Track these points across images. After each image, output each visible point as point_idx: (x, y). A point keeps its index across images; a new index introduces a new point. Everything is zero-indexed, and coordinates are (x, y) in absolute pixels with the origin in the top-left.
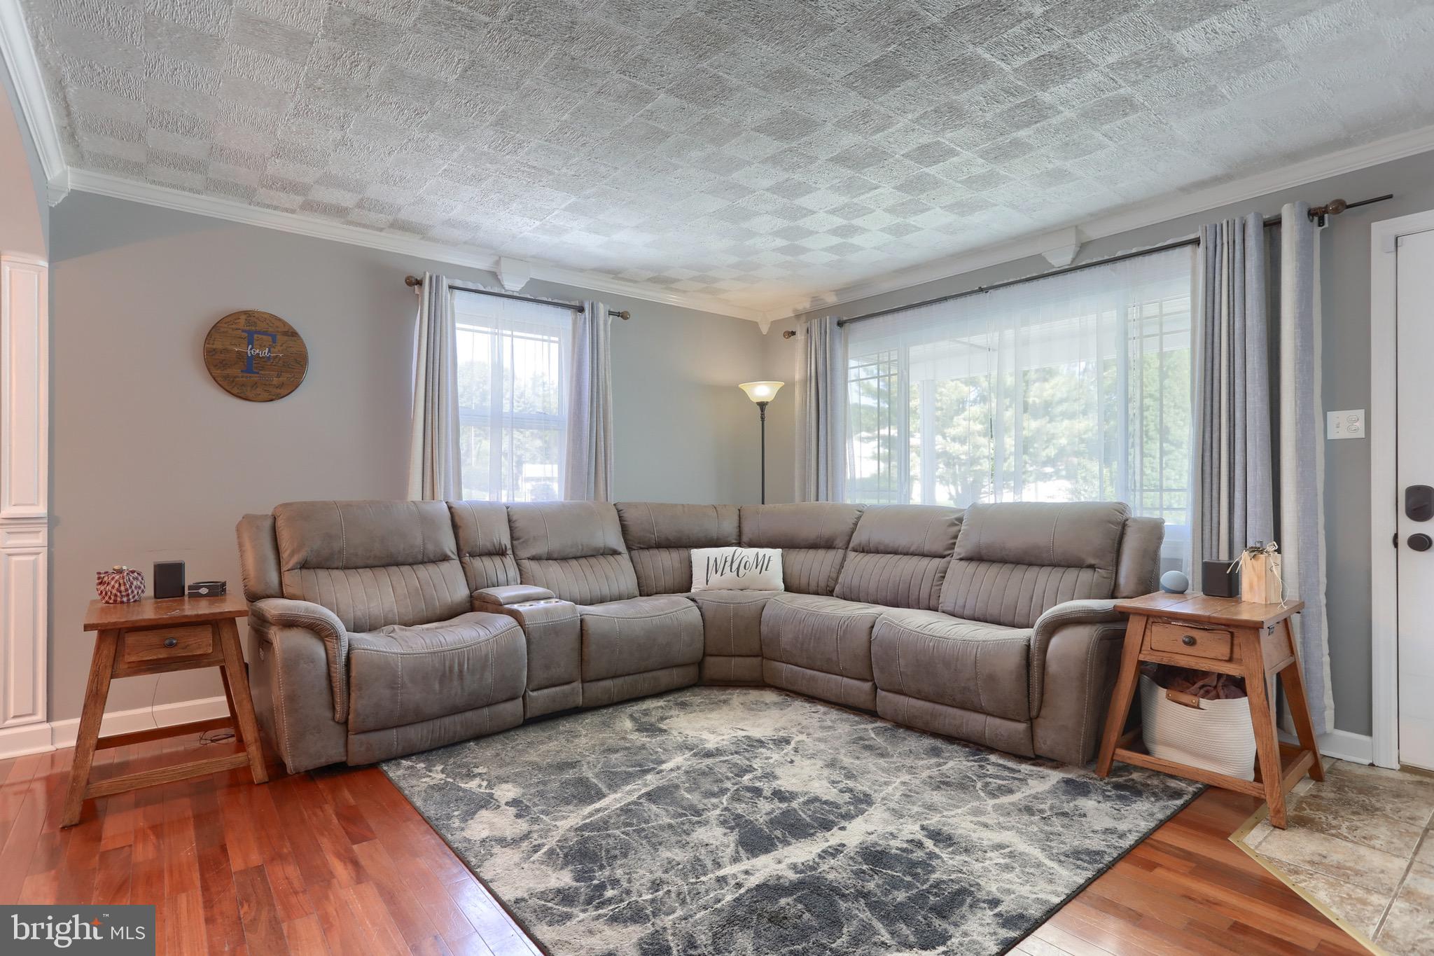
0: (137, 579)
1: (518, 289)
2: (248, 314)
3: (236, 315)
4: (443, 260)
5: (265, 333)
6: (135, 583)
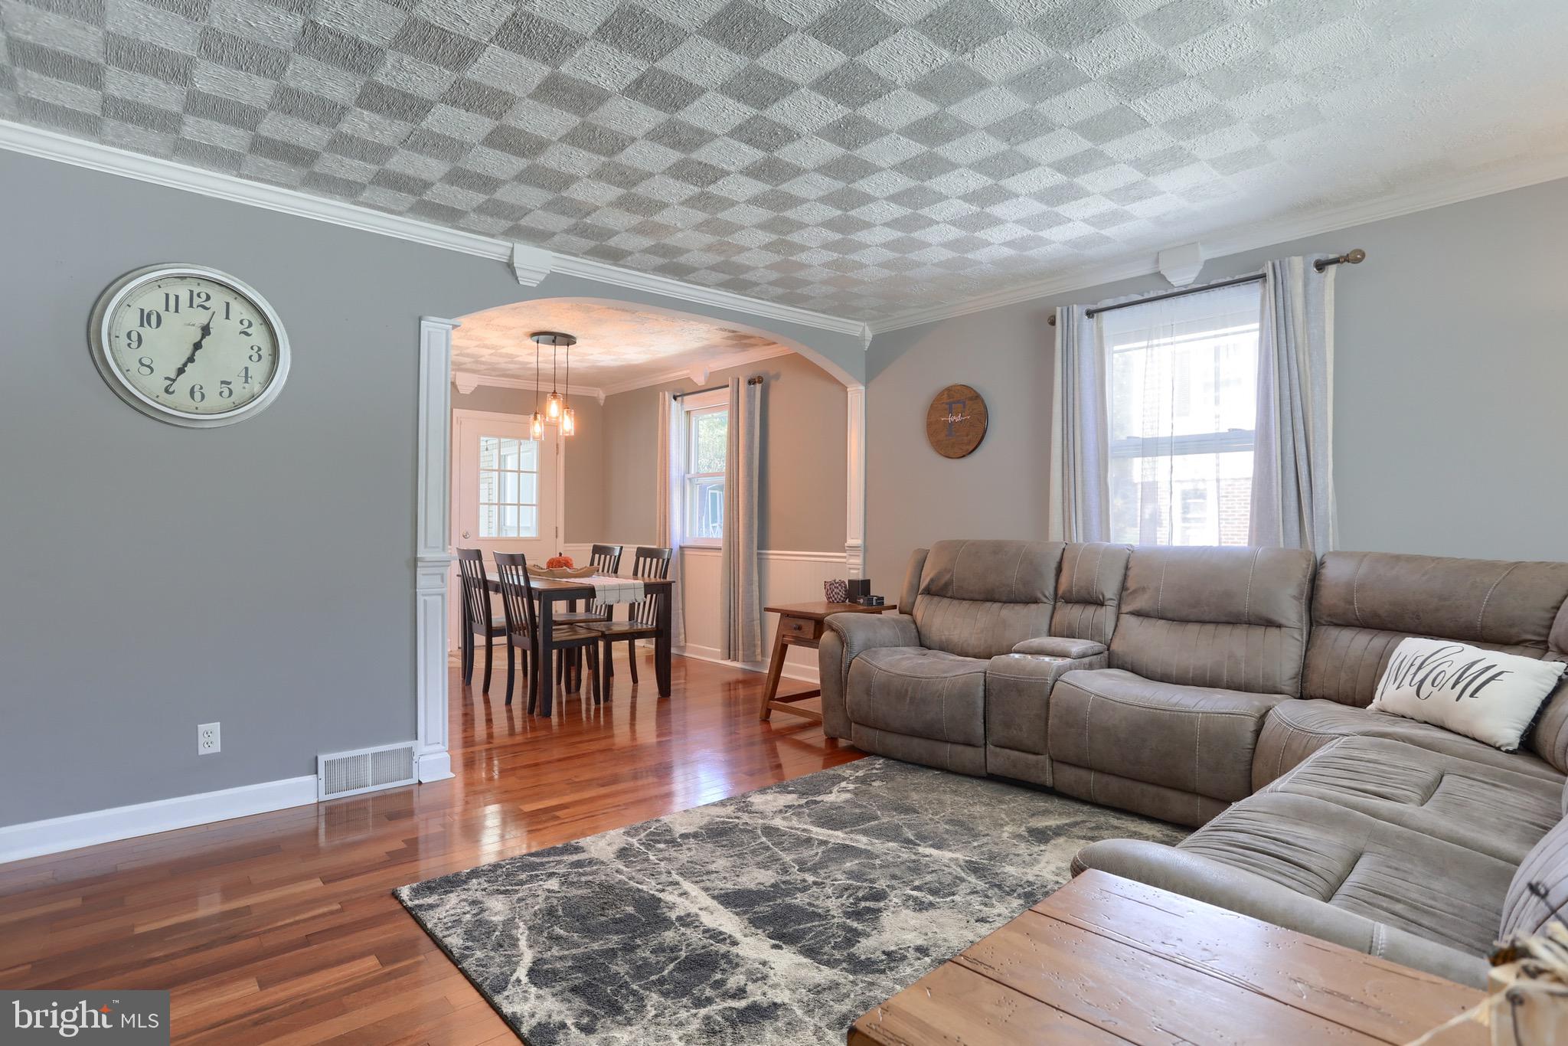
0: (837, 588)
1: (1191, 281)
2: (949, 389)
3: (941, 394)
4: (1112, 280)
5: (958, 402)
6: (835, 590)
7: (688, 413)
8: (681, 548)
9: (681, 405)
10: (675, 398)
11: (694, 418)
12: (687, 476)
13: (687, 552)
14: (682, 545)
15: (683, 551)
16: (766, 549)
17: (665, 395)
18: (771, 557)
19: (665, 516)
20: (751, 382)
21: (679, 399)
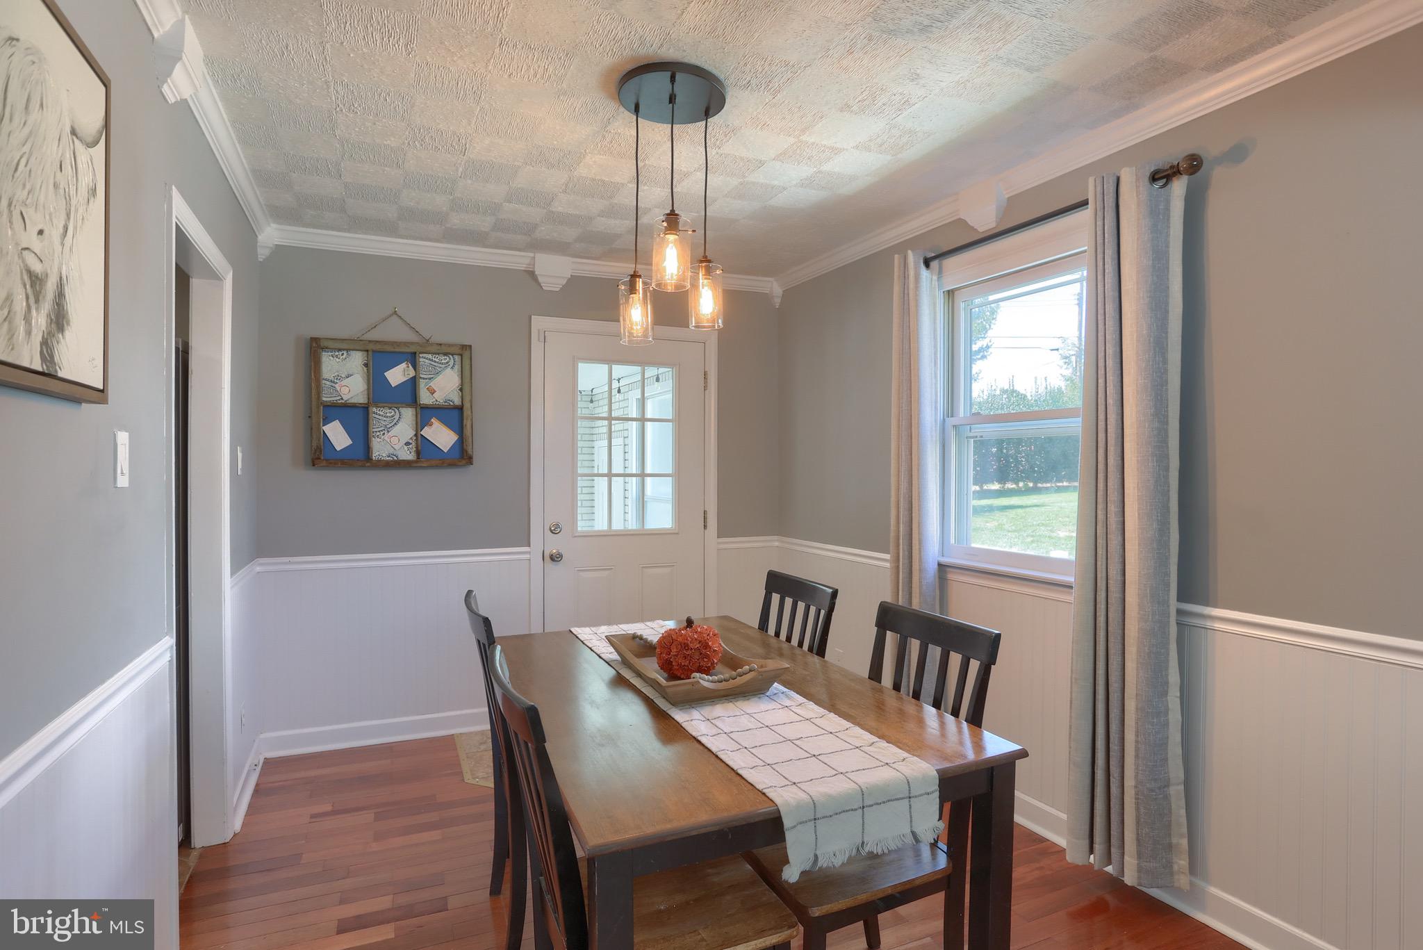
7: (950, 294)
8: (941, 567)
9: (939, 279)
10: (927, 263)
11: (962, 305)
12: (951, 421)
13: (952, 576)
14: (945, 560)
15: (945, 572)
16: (1207, 604)
17: (905, 258)
18: (1218, 625)
19: (911, 503)
20: (1162, 176)
21: (934, 264)
